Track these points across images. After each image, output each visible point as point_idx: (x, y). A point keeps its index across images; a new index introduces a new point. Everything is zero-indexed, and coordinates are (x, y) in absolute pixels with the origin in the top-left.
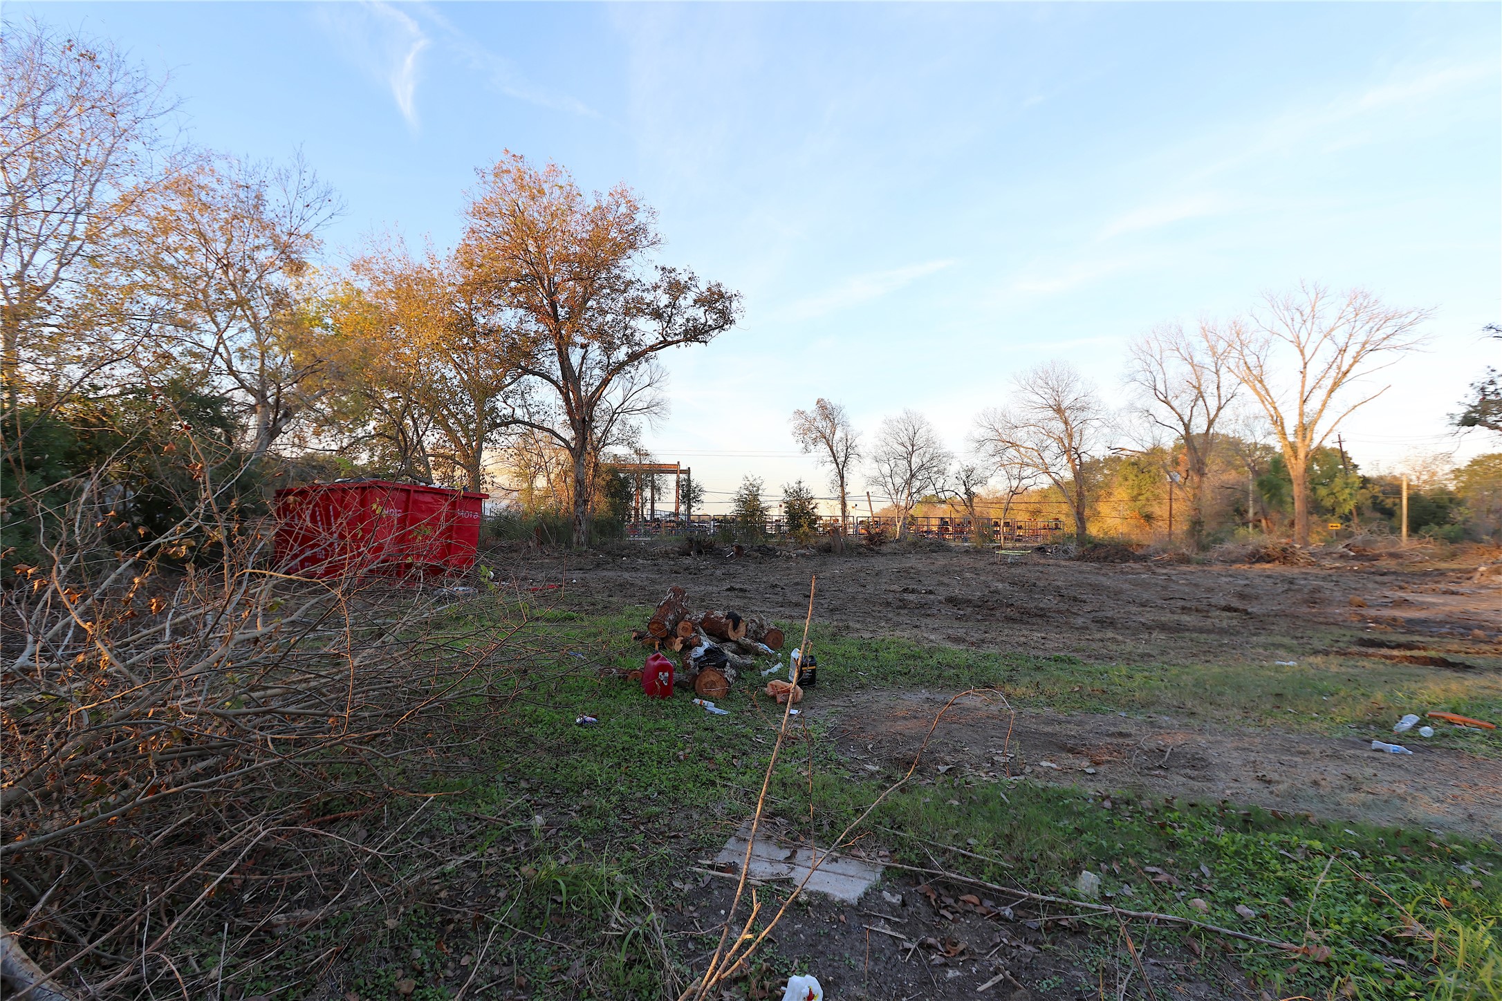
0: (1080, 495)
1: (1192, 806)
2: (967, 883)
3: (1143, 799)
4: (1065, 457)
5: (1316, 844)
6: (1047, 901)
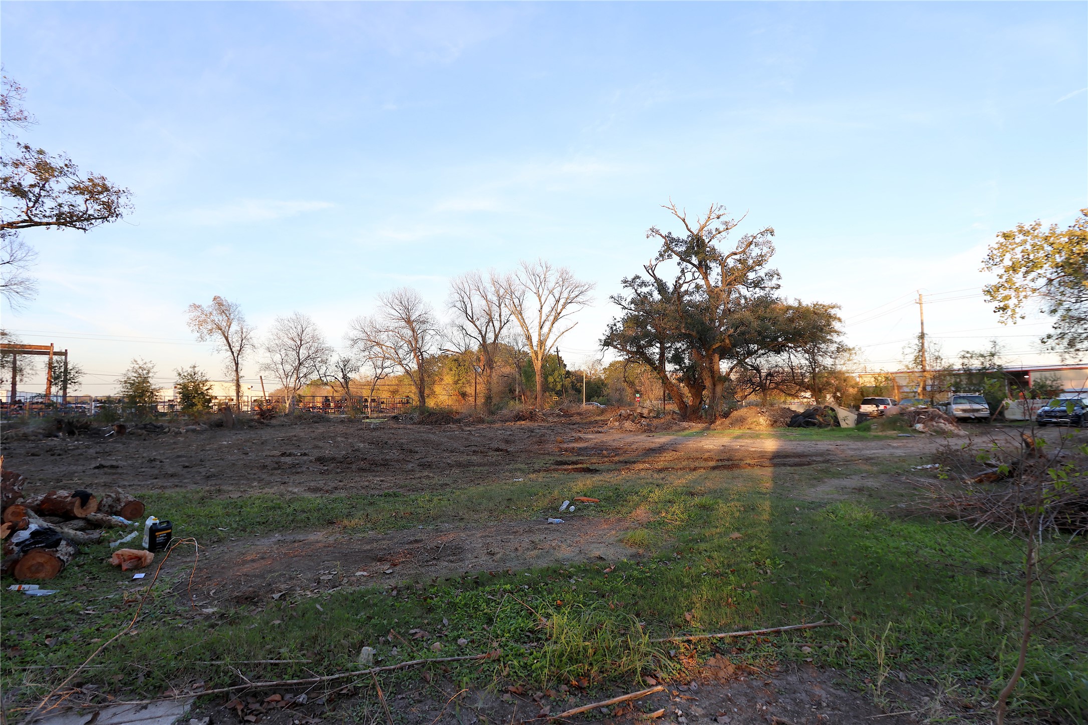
0: (422, 380)
1: (447, 580)
2: (271, 686)
3: (418, 583)
4: (412, 354)
5: (508, 587)
6: (332, 680)
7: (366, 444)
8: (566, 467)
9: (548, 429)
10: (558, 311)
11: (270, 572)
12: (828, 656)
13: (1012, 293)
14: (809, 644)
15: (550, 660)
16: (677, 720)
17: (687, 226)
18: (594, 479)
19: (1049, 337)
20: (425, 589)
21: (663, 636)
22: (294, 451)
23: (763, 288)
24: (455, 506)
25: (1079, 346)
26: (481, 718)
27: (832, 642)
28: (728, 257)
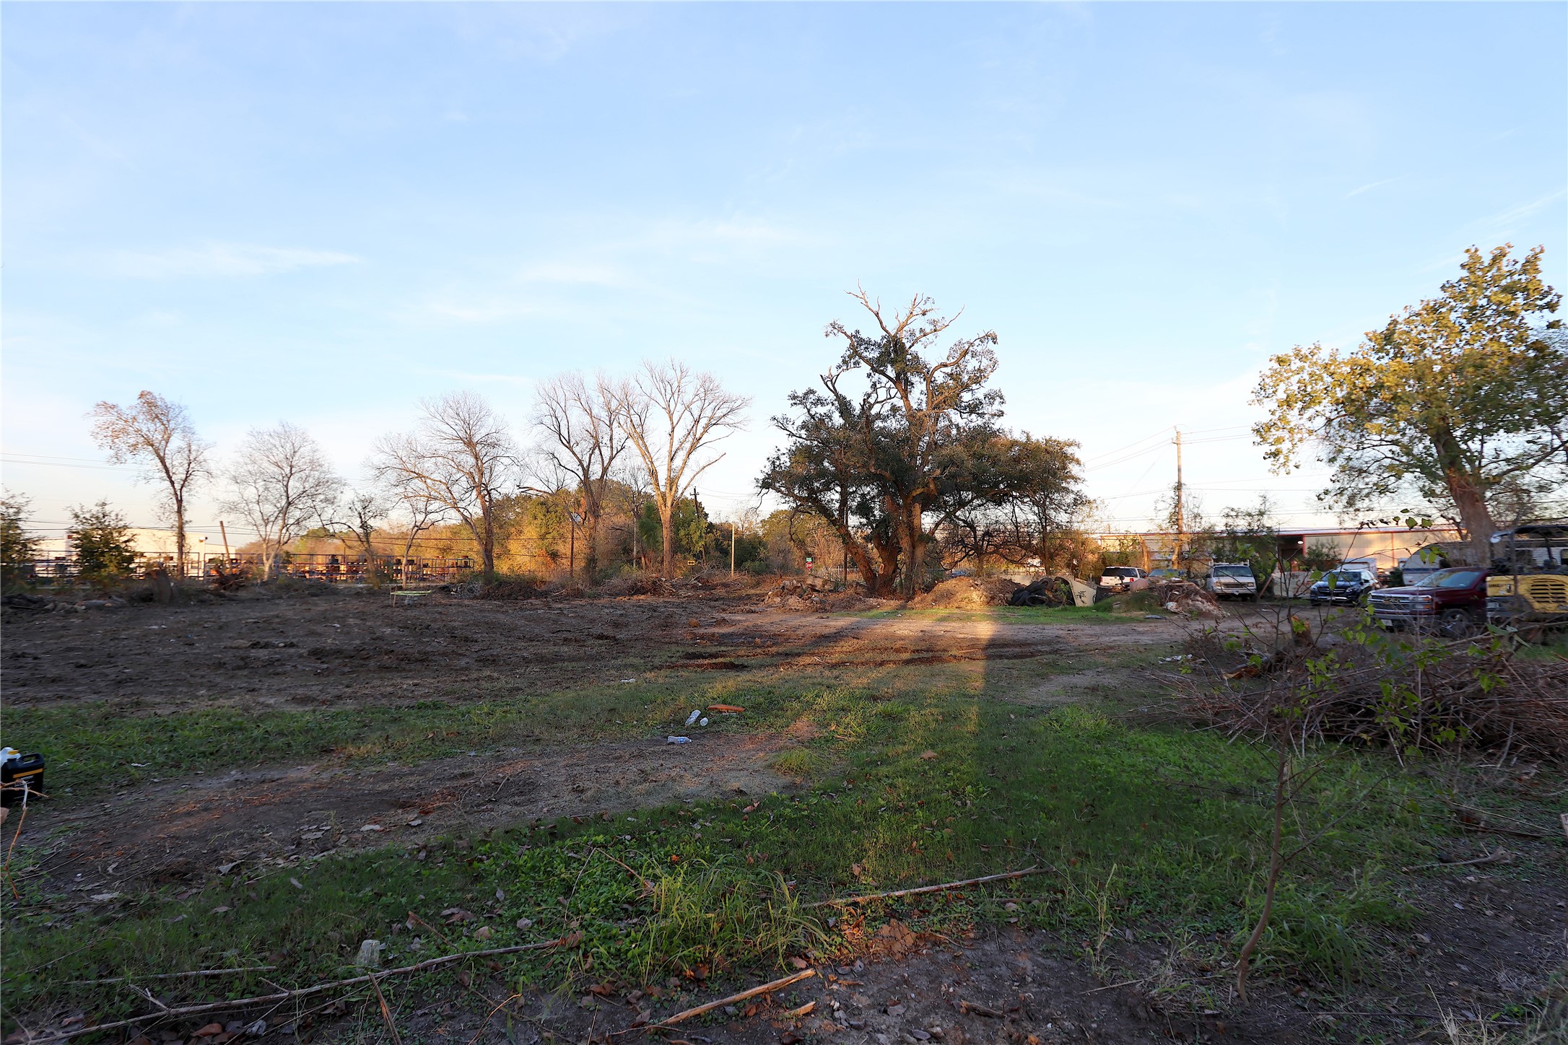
0: (489, 532)
1: (507, 832)
2: (204, 1011)
3: (461, 838)
4: (475, 493)
5: (600, 838)
6: (311, 994)
7: (396, 629)
8: (700, 661)
9: (678, 606)
10: (698, 436)
11: (218, 830)
12: (1037, 913)
13: (1286, 434)
14: (1015, 899)
15: (655, 943)
16: (832, 1016)
17: (881, 323)
18: (739, 679)
19: (1326, 492)
20: (471, 848)
21: (821, 899)
22: (274, 641)
23: (981, 415)
24: (528, 721)
25: (1359, 505)
26: (545, 1034)
27: (1044, 895)
28: (936, 369)
